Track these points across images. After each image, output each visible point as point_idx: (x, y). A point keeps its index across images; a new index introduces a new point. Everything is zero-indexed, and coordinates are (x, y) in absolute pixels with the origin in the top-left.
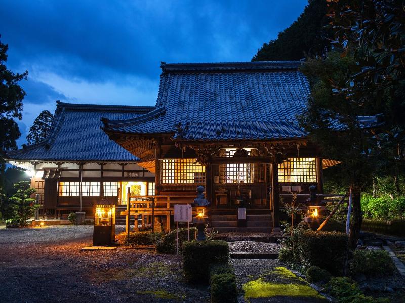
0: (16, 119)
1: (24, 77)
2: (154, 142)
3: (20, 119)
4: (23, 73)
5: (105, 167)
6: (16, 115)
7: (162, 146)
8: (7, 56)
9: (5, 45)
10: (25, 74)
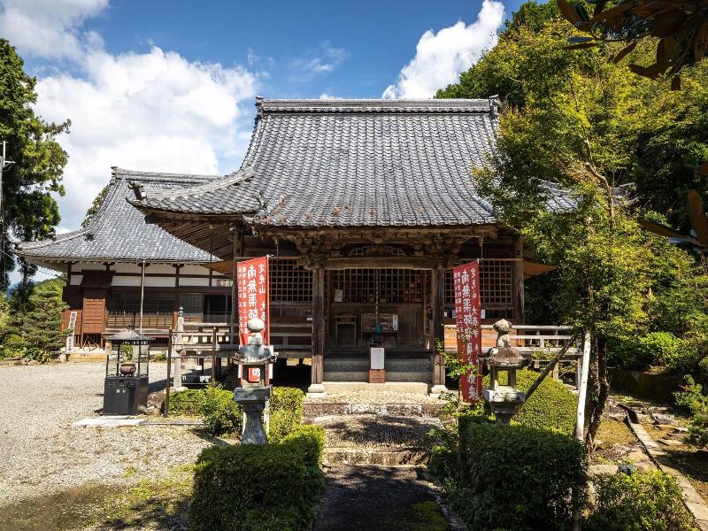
0: (54, 195)
1: (65, 129)
2: (231, 229)
3: (62, 194)
4: (62, 124)
5: (182, 271)
6: (54, 187)
7: (246, 236)
8: (36, 95)
9: (32, 77)
10: (65, 125)
